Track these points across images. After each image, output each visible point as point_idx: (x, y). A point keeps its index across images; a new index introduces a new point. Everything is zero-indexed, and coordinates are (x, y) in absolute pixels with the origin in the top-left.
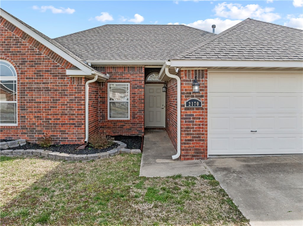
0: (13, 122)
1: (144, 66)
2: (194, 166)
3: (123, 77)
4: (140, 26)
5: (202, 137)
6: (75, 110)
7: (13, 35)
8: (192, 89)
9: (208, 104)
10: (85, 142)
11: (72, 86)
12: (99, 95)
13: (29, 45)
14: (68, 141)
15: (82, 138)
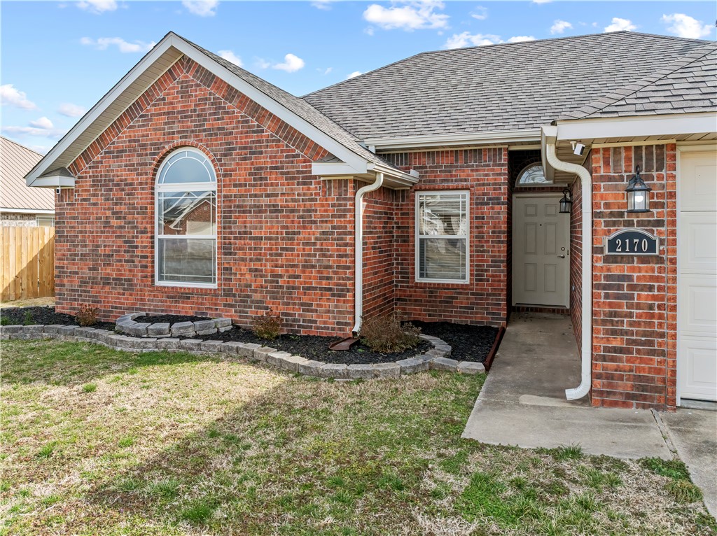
0: (209, 280)
1: (507, 146)
2: (628, 427)
3: (451, 176)
4: (503, 47)
5: (660, 344)
6: (331, 256)
7: (210, 94)
8: (625, 201)
9: (679, 247)
10: (354, 333)
11: (326, 200)
12: (396, 223)
13: (239, 112)
14: (318, 328)
15: (346, 324)
